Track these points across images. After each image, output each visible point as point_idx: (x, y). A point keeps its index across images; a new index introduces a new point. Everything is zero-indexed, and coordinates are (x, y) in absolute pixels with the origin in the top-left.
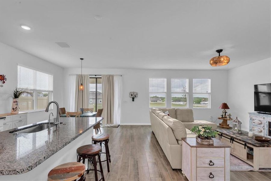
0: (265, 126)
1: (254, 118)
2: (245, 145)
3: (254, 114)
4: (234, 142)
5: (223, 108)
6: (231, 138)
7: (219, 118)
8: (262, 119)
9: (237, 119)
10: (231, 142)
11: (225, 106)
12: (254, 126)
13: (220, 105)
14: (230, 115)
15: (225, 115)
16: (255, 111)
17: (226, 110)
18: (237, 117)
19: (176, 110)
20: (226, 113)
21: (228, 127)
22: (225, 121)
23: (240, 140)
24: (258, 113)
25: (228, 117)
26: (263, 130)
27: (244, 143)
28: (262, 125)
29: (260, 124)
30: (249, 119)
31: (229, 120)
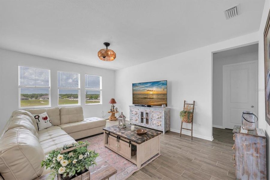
0: (139, 116)
1: (132, 110)
2: (130, 143)
3: (132, 106)
4: (120, 140)
5: (111, 103)
6: (118, 137)
7: (109, 112)
8: (137, 110)
9: (122, 114)
10: (117, 141)
11: (113, 101)
12: (132, 116)
13: (110, 100)
14: (116, 109)
15: (113, 109)
16: (133, 104)
17: (114, 104)
18: (122, 112)
19: (61, 109)
20: (114, 107)
21: (115, 119)
22: (113, 115)
23: (125, 138)
24: (135, 105)
25: (115, 110)
26: (138, 119)
27: (128, 141)
28: (137, 115)
29: (136, 114)
30: (129, 110)
31: (116, 113)
